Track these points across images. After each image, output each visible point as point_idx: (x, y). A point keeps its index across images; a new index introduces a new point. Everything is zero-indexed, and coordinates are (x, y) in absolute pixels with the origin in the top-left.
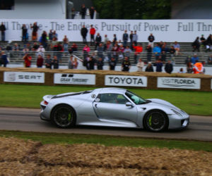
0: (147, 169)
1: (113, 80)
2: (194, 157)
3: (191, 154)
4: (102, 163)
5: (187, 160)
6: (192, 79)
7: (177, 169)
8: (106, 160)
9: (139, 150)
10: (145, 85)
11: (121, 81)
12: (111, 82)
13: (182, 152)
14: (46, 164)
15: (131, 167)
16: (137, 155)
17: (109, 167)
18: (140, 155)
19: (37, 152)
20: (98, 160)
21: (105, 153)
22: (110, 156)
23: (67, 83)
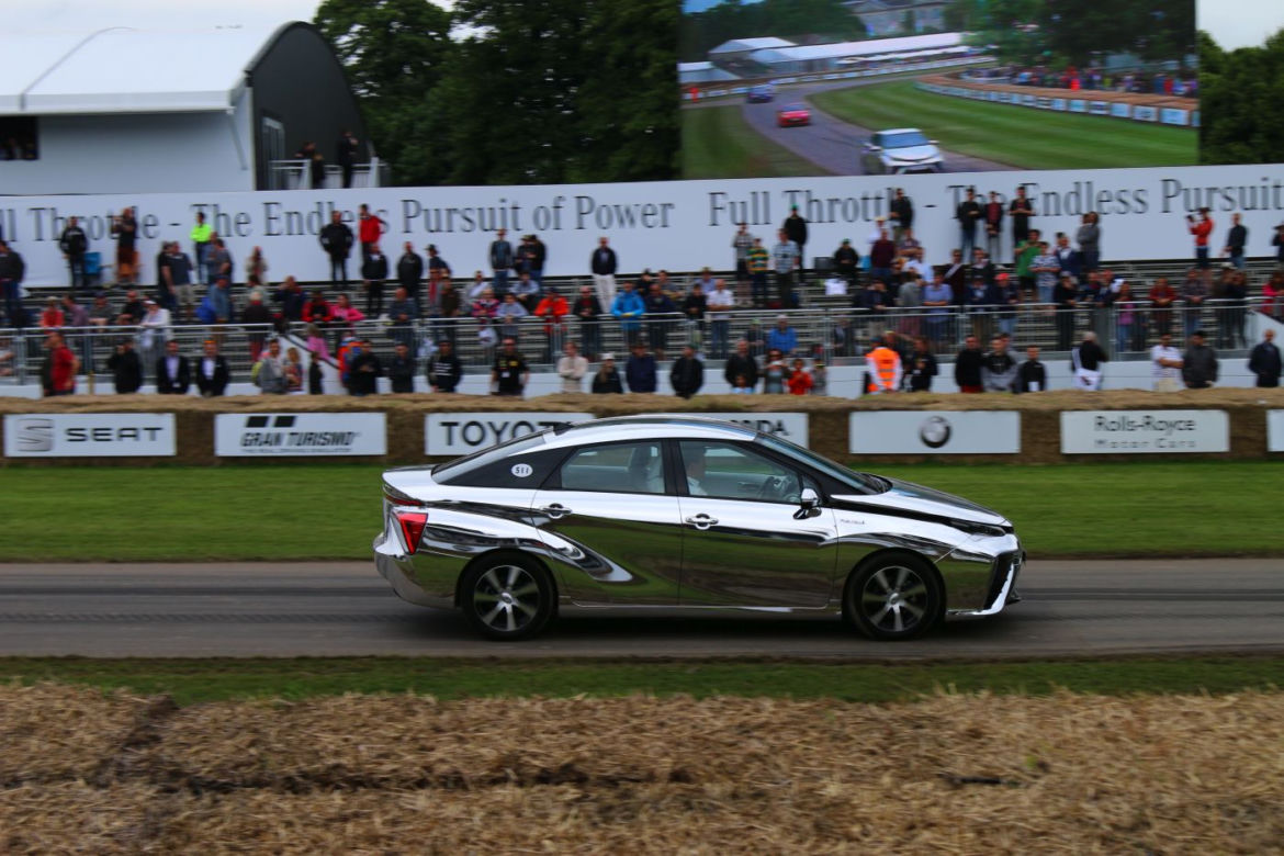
11: (490, 435)
23: (271, 451)
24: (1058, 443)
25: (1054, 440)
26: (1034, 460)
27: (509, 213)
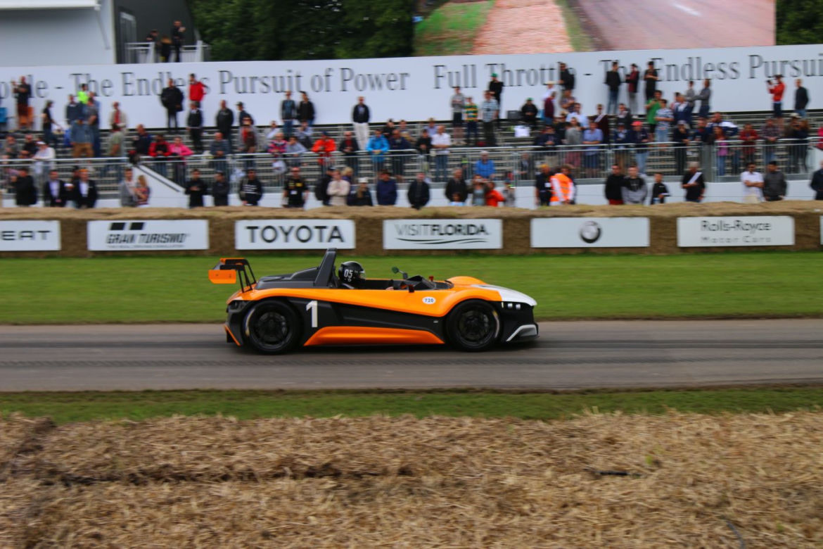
0: (358, 476)
1: (257, 232)
2: (486, 434)
3: (478, 429)
4: (230, 467)
5: (469, 445)
6: (478, 223)
7: (440, 470)
8: (242, 457)
9: (335, 425)
10: (349, 242)
11: (281, 236)
12: (253, 240)
13: (454, 424)
14: (67, 481)
15: (311, 473)
16: (328, 440)
17: (249, 477)
18: (337, 439)
19: (40, 448)
20: (217, 460)
21: (237, 440)
22: (253, 447)
23: (128, 247)
24: (675, 239)
25: (672, 237)
26: (659, 251)
27: (294, 80)
